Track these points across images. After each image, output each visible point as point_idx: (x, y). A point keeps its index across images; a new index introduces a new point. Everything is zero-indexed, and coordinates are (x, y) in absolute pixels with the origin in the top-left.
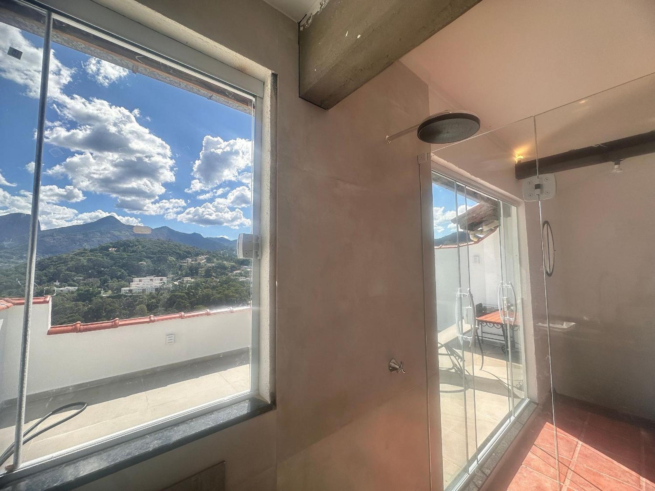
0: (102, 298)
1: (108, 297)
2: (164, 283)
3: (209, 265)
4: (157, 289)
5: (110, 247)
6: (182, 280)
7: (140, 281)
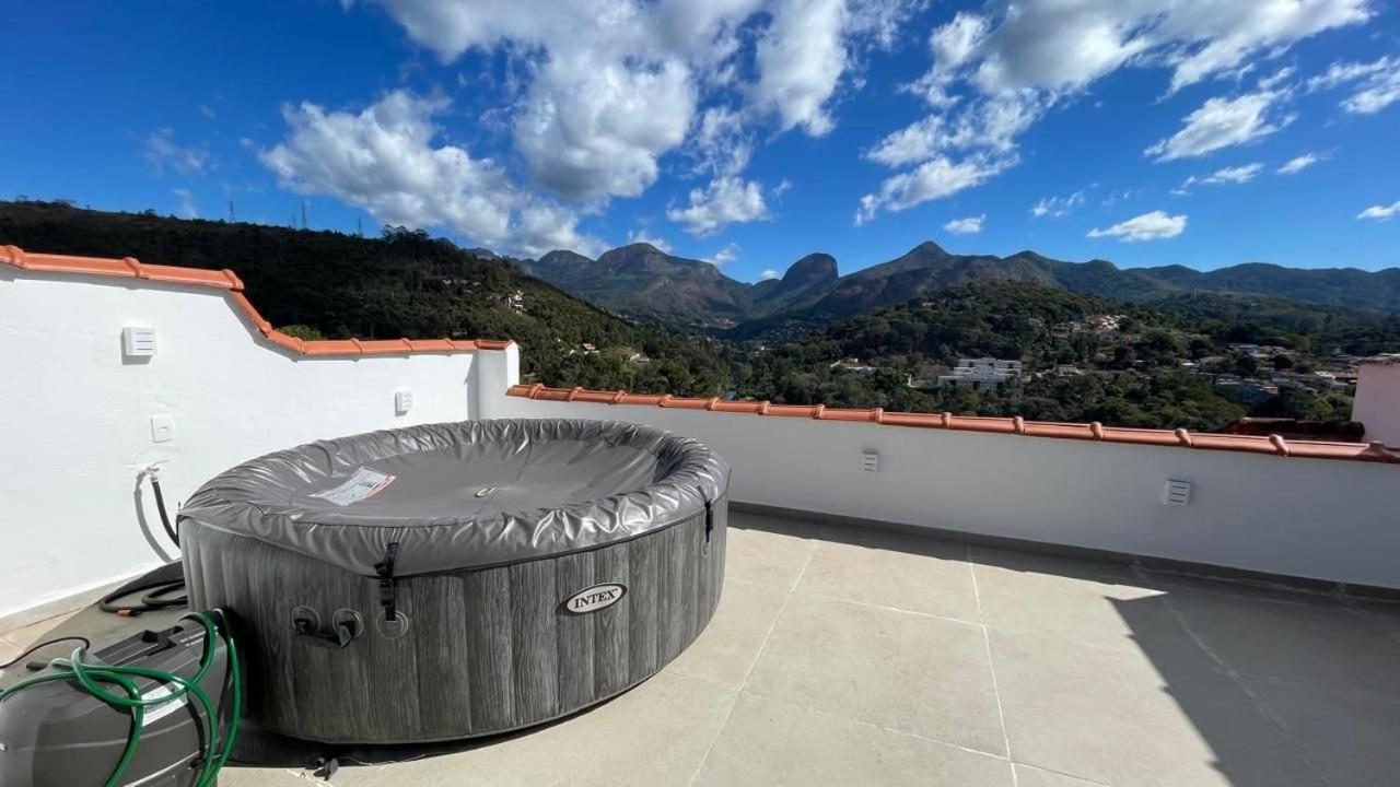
0: (907, 388)
1: (918, 390)
2: (1016, 373)
3: (1128, 338)
4: (1000, 385)
5: (925, 301)
6: (1055, 369)
7: (971, 365)
